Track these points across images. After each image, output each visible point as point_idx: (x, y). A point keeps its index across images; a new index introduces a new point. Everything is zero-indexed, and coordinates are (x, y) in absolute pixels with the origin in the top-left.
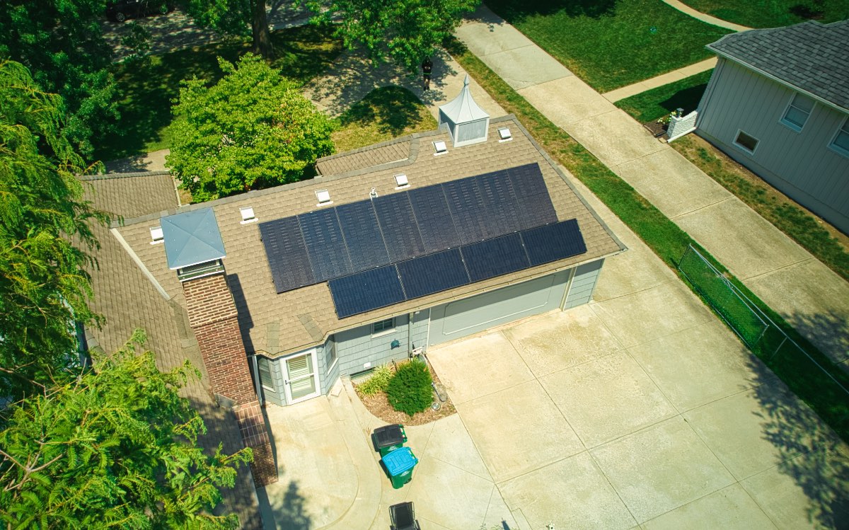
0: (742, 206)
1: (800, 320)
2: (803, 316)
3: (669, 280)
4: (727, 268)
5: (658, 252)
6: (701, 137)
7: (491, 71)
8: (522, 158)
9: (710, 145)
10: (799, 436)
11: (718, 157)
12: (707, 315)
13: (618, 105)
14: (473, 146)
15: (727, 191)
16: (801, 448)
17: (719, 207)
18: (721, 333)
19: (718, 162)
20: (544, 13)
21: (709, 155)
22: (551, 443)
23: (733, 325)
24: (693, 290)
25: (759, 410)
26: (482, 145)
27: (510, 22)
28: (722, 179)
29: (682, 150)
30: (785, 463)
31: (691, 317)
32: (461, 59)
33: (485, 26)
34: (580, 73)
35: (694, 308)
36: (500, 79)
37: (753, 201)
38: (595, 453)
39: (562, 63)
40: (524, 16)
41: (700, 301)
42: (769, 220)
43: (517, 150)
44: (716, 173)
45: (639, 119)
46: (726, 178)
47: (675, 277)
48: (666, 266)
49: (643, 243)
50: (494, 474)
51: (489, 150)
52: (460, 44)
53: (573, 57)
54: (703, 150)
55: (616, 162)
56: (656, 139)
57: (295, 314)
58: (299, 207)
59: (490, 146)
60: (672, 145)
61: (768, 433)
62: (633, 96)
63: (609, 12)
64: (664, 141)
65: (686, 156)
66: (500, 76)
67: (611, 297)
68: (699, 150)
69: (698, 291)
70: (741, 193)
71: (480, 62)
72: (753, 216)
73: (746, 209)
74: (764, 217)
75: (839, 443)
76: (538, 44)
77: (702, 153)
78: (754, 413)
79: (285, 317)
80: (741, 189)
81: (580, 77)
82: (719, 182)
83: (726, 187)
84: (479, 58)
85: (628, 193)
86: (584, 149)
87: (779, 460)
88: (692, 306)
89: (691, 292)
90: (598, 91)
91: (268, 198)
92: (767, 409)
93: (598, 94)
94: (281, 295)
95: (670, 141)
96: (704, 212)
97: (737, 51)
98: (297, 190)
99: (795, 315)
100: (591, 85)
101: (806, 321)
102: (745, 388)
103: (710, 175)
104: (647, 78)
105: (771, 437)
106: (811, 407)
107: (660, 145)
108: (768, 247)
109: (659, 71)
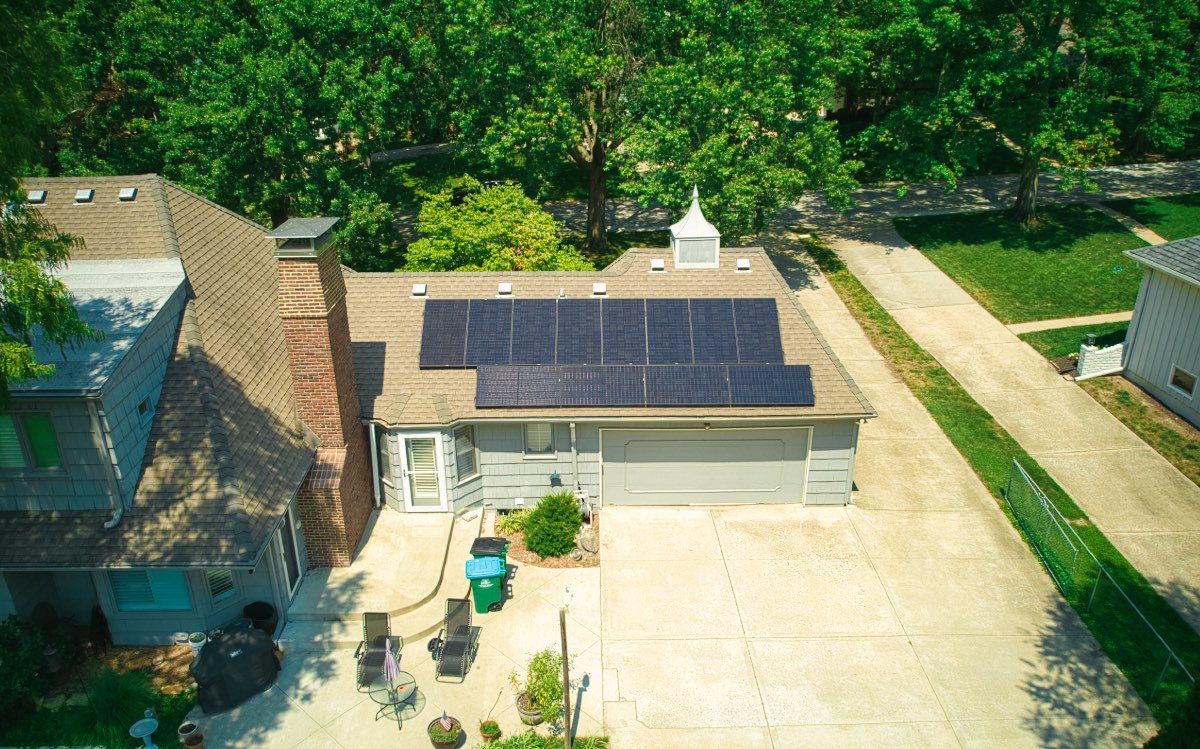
0: (1155, 458)
1: (1179, 591)
2: (1187, 587)
3: (984, 509)
4: (1088, 515)
5: (985, 479)
6: (1131, 381)
7: (864, 290)
8: (759, 293)
9: (1140, 391)
10: (1081, 699)
11: (1144, 403)
12: (1021, 552)
13: (1022, 337)
14: (699, 271)
15: (1141, 441)
16: (1076, 712)
17: (1117, 454)
18: (1029, 573)
19: (1143, 410)
20: (967, 242)
21: (1133, 401)
22: (701, 621)
23: (1050, 567)
24: (1014, 524)
25: (1034, 660)
26: (711, 271)
27: (918, 247)
28: (1138, 427)
29: (1093, 390)
30: (1037, 720)
31: (993, 549)
32: (832, 275)
33: (881, 249)
34: (987, 302)
35: (1004, 541)
36: (872, 297)
37: (1176, 455)
38: (754, 643)
39: (967, 290)
40: (940, 243)
41: (1019, 536)
42: (1192, 479)
43: (755, 283)
44: (1132, 419)
45: (1045, 354)
46: (1147, 426)
47: (996, 507)
48: (990, 495)
49: (969, 468)
50: (606, 630)
51: (718, 278)
52: (840, 262)
53: (985, 285)
54: (1126, 393)
55: (984, 391)
56: (1060, 377)
57: (431, 392)
58: (476, 294)
59: (720, 274)
60: (1081, 385)
61: (1031, 685)
62: (1049, 330)
63: (1062, 248)
64: (1072, 378)
65: (1096, 398)
66: (873, 295)
67: (885, 507)
68: (1119, 393)
69: (1022, 525)
70: (1160, 445)
71: (855, 280)
72: (1167, 470)
73: (1161, 461)
74: (1185, 474)
75: (1146, 721)
76: (944, 271)
77: (1123, 397)
78: (1022, 660)
79: (418, 392)
80: (1164, 442)
81: (984, 306)
82: (1133, 429)
83: (1141, 435)
84: (857, 276)
85: (981, 421)
86: (946, 373)
87: (1030, 716)
88: (1004, 539)
89: (1010, 526)
90: (1001, 321)
91: (448, 280)
92: (1048, 661)
93: (1001, 325)
94: (424, 371)
95: (1078, 379)
96: (1089, 456)
97: (1161, 257)
98: (480, 278)
99: (1173, 584)
100: (996, 315)
101: (1187, 593)
102: (1028, 633)
103: (1123, 421)
104: (1081, 315)
105: (1033, 690)
106: (1125, 675)
107: (1064, 383)
108: (1172, 506)
109: (1103, 309)
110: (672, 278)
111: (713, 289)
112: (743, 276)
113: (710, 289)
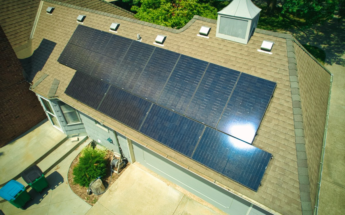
8: (268, 73)
14: (231, 42)
26: (240, 45)
43: (269, 64)
51: (242, 52)
57: (55, 77)
59: (246, 49)
79: (51, 75)
91: (96, 16)
110: (210, 44)
111: (233, 59)
112: (262, 55)
113: (232, 59)
